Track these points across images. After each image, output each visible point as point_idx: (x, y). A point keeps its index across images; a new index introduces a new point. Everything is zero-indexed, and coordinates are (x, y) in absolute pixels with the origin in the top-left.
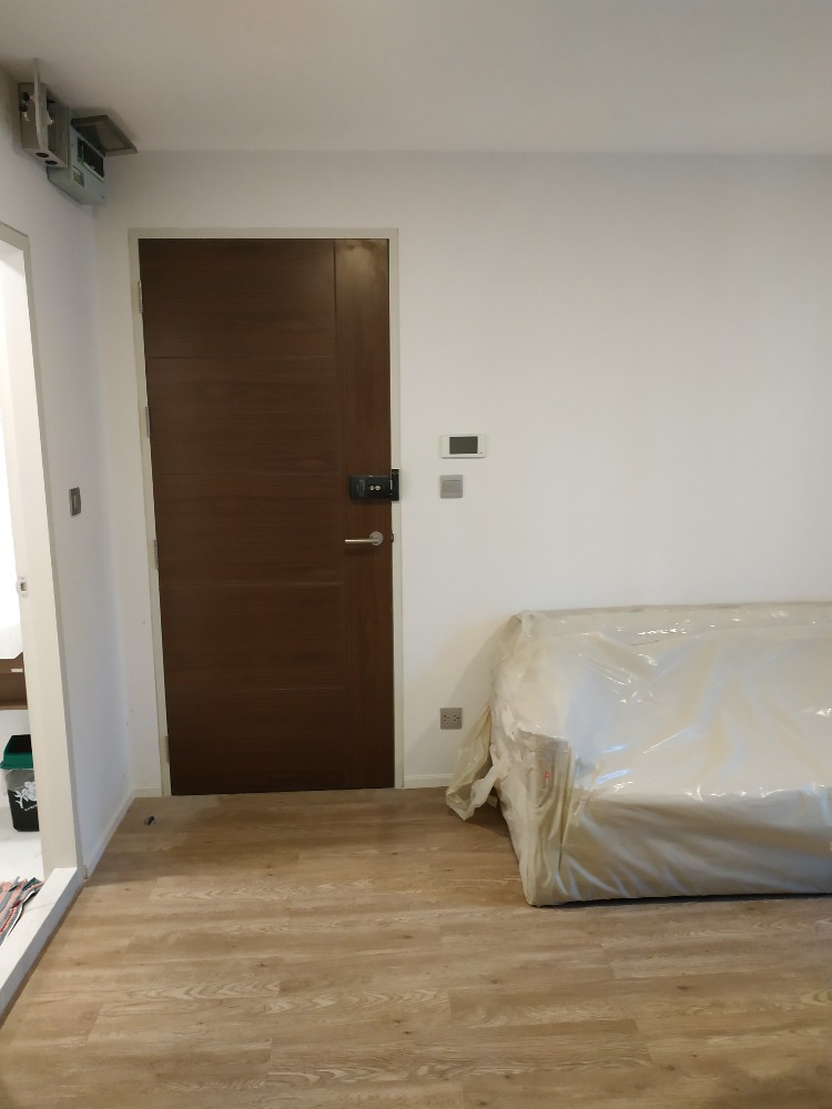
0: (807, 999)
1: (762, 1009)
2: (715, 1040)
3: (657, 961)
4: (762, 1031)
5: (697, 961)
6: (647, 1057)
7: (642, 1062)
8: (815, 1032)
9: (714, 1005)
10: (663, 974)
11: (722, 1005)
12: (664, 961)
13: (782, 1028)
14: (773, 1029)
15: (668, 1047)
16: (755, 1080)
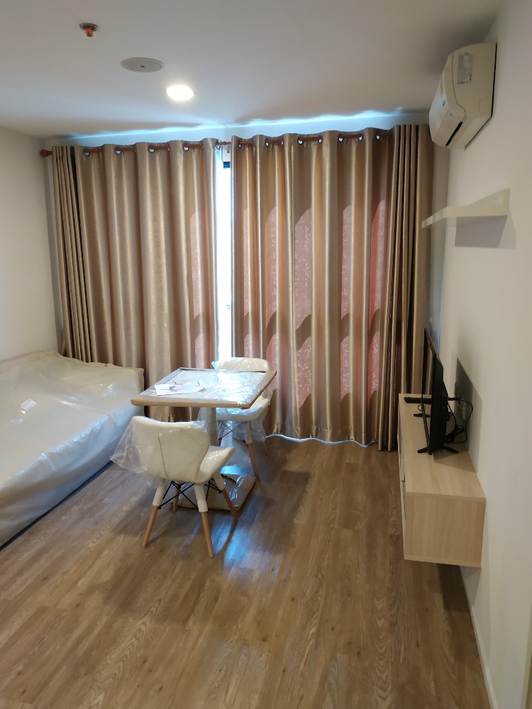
0: (91, 545)
1: (82, 561)
2: (80, 583)
3: (19, 580)
4: (91, 566)
5: (36, 566)
6: (64, 611)
7: (65, 614)
8: (106, 552)
9: (64, 574)
10: (29, 582)
11: (67, 572)
12: (23, 577)
13: (96, 559)
14: (93, 563)
15: (68, 600)
16: (108, 581)
